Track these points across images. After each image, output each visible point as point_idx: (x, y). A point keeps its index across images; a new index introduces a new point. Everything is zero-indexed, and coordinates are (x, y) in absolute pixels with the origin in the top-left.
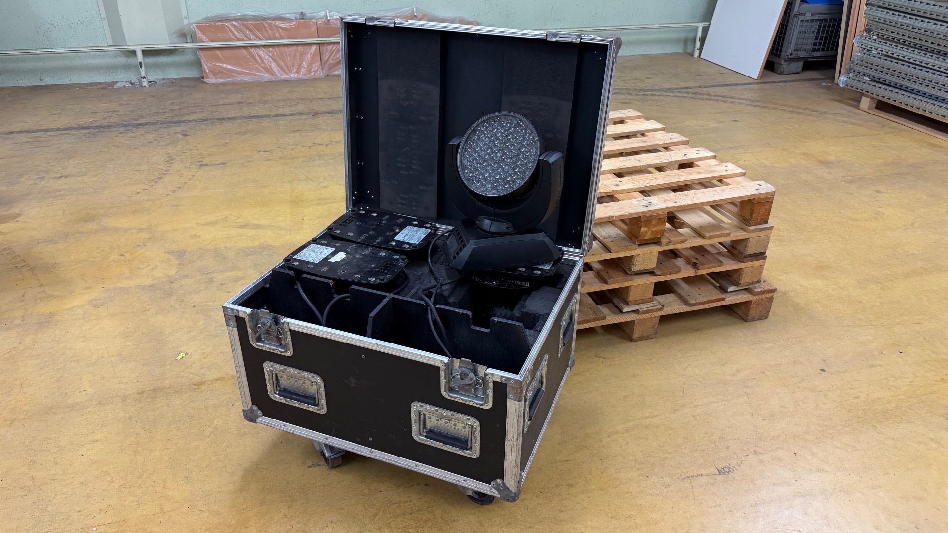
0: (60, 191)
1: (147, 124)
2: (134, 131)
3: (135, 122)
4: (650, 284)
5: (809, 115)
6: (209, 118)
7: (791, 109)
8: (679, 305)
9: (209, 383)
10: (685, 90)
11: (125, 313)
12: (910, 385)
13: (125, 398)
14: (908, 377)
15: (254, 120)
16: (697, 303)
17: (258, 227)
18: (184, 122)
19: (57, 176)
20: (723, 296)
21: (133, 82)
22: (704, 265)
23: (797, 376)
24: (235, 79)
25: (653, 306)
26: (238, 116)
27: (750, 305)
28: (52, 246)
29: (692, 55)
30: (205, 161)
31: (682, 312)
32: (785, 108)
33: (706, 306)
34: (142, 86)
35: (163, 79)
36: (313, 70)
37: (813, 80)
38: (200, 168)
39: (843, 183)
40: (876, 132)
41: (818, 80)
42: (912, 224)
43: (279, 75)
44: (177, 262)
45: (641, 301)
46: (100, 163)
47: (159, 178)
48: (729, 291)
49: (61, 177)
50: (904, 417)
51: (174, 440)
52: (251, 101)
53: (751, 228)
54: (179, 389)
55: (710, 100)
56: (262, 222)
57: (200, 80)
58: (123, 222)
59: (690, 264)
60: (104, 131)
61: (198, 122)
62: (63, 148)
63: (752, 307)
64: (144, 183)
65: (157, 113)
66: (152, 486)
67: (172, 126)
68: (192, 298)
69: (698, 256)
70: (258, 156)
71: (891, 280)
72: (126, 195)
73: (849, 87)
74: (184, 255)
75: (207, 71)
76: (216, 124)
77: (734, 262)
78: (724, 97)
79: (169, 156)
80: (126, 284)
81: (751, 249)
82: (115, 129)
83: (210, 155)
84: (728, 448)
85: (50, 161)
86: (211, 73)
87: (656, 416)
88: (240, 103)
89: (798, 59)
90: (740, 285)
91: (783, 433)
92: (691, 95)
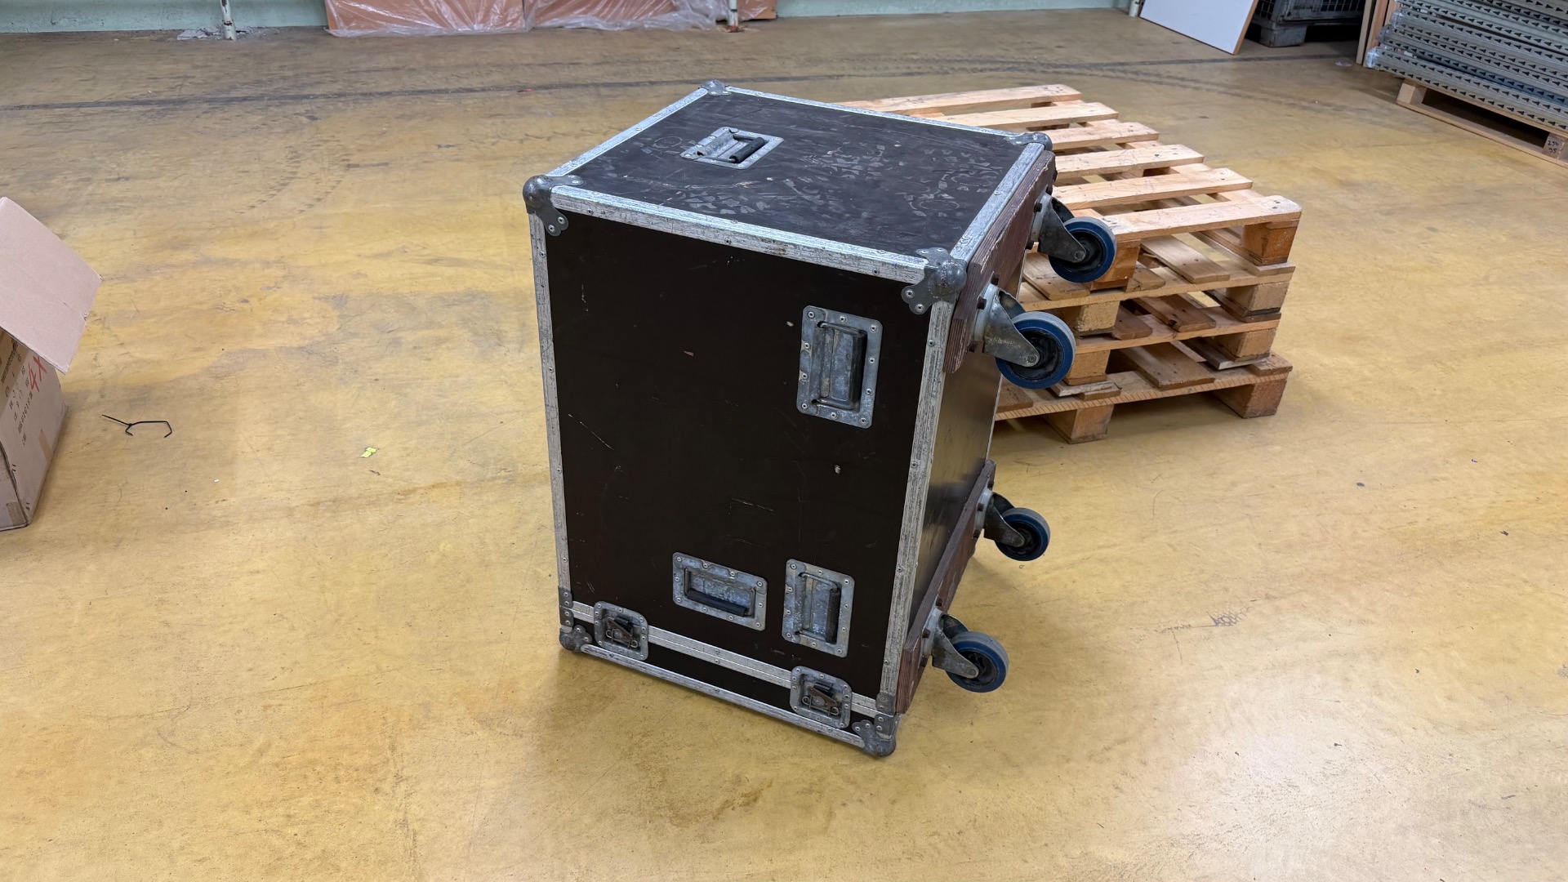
0: (122, 201)
1: (245, 99)
2: (226, 109)
3: (224, 95)
4: (1104, 352)
5: (1319, 111)
6: (348, 92)
7: (1291, 101)
8: (1144, 388)
9: (422, 491)
10: (1120, 68)
11: (266, 388)
12: (1491, 507)
13: (290, 512)
14: (1486, 496)
15: (423, 97)
16: (1171, 385)
17: (457, 263)
18: (306, 97)
19: (111, 177)
20: (1212, 375)
21: (209, 30)
22: (1187, 324)
23: (1323, 493)
24: (381, 29)
25: (1106, 389)
26: (396, 90)
27: (1251, 392)
28: (128, 285)
29: (1127, 12)
30: (354, 160)
31: (1149, 398)
32: (1280, 99)
33: (1184, 391)
34: (225, 38)
35: (259, 28)
36: (509, 18)
37: (1321, 57)
38: (346, 171)
39: (1377, 214)
40: (1424, 140)
41: (1330, 56)
42: (1486, 278)
43: (454, 27)
44: (336, 313)
45: (1087, 380)
46: (180, 158)
47: (282, 185)
48: (1220, 368)
49: (119, 179)
50: (1483, 551)
51: (378, 571)
52: (412, 66)
53: (1261, 269)
54: (375, 499)
55: (1161, 83)
56: (464, 255)
57: (322, 30)
58: (236, 251)
59: (1164, 323)
60: (175, 109)
61: (330, 97)
62: (111, 134)
63: (1253, 394)
64: (259, 191)
65: (259, 82)
66: (357, 635)
67: (288, 104)
68: (370, 368)
69: (1178, 312)
70: (440, 154)
71: (1456, 359)
72: (233, 210)
73: (1382, 68)
74: (346, 303)
75: (335, 15)
76: (362, 101)
77: (1231, 322)
78: (1183, 79)
79: (291, 150)
80: (257, 344)
81: (1258, 304)
82: (194, 106)
83: (359, 150)
84: (1226, 590)
85: (95, 154)
86: (340, 18)
87: (1115, 545)
88: (395, 69)
89: (1298, 23)
90: (1238, 359)
91: (1307, 570)
92: (1130, 75)
